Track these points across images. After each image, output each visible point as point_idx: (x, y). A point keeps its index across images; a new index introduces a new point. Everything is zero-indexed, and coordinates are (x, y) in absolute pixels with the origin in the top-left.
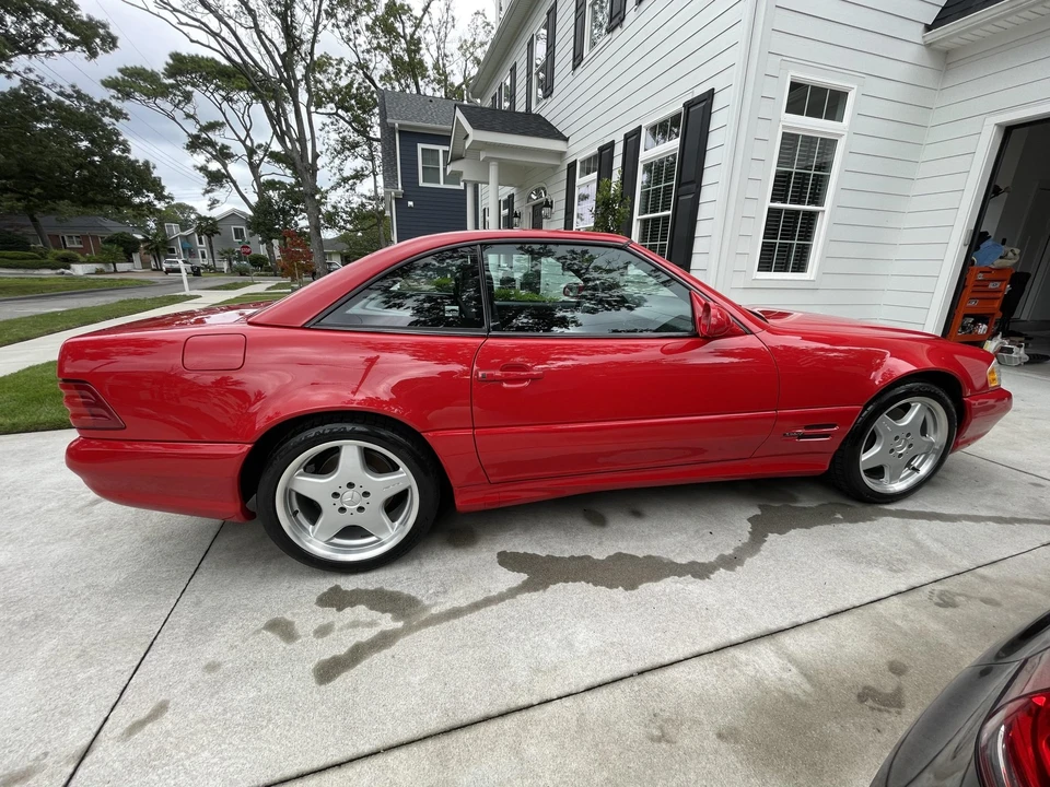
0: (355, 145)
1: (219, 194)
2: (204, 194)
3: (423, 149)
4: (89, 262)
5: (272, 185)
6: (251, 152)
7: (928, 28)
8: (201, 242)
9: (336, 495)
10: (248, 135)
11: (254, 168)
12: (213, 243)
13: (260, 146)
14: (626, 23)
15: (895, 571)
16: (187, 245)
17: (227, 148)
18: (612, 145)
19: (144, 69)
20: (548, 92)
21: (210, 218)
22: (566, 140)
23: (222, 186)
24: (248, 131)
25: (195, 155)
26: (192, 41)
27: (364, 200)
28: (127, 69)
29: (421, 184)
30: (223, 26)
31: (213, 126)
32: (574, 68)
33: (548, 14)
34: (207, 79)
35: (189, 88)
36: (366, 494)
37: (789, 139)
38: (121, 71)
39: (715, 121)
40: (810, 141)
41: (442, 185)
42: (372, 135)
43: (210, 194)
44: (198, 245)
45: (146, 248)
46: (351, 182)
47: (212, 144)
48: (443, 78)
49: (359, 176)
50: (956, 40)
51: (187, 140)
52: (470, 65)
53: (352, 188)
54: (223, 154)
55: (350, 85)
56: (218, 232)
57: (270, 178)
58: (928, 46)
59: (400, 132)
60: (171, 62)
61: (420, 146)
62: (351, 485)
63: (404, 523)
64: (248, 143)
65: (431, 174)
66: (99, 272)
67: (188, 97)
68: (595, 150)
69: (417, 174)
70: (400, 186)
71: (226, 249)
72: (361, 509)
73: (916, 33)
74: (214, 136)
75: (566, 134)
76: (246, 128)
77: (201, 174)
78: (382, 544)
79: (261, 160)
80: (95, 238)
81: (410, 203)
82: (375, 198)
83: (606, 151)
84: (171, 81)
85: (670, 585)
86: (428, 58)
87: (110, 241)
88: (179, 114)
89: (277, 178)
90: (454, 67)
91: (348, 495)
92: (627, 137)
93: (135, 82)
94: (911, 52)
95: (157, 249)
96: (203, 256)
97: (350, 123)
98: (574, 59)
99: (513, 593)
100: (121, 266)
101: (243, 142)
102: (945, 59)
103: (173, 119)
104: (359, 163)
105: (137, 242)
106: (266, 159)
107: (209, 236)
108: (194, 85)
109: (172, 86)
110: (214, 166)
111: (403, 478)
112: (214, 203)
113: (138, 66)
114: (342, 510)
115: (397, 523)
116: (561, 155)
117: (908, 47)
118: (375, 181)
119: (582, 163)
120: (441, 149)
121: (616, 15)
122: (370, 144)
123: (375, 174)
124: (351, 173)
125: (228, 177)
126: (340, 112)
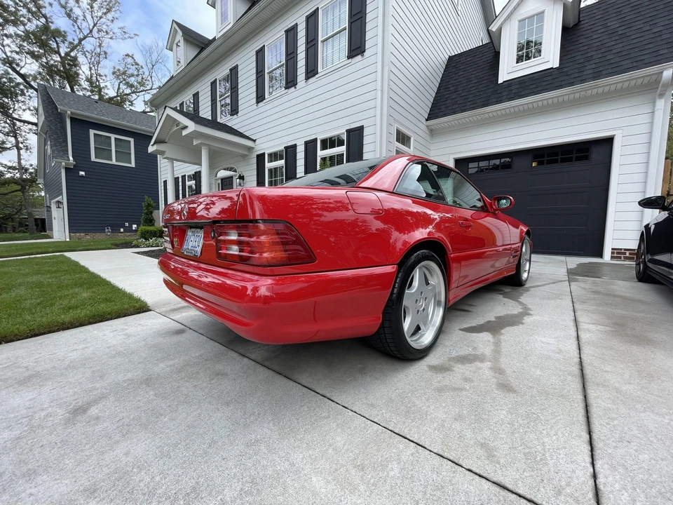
3: (95, 134)
7: (427, 120)
9: (417, 301)
14: (298, 86)
18: (295, 146)
20: (234, 112)
29: (93, 158)
32: (258, 102)
33: (231, 70)
36: (426, 298)
39: (366, 140)
41: (114, 162)
48: (95, 87)
50: (433, 127)
52: (123, 87)
58: (427, 126)
59: (72, 119)
61: (92, 132)
65: (103, 151)
68: (281, 148)
69: (89, 152)
70: (71, 158)
72: (424, 310)
73: (424, 121)
75: (253, 138)
81: (82, 173)
90: (108, 84)
91: (420, 301)
94: (423, 127)
98: (257, 98)
114: (418, 311)
117: (423, 125)
118: (19, 155)
119: (270, 155)
120: (113, 137)
121: (291, 82)
122: (14, 125)
123: (19, 149)
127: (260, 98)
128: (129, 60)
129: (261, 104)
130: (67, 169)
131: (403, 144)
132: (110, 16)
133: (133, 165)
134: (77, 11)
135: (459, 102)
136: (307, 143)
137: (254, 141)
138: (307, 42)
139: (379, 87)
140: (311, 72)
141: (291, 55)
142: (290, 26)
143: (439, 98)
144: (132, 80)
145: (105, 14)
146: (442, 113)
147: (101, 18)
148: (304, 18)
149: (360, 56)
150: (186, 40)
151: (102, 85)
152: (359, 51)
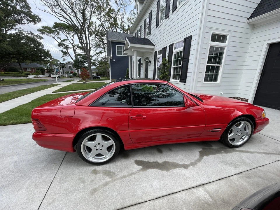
0: (100, 45)
1: (65, 57)
4: (33, 75)
5: (79, 55)
6: (74, 47)
8: (61, 69)
9: (95, 146)
10: (73, 42)
11: (74, 51)
12: (64, 70)
13: (76, 45)
14: (169, 17)
15: (236, 168)
16: (57, 70)
17: (68, 46)
18: (166, 47)
19: (48, 27)
20: (150, 33)
21: (63, 63)
22: (154, 45)
23: (66, 55)
24: (73, 41)
25: (60, 48)
26: (60, 20)
27: (102, 59)
28: (44, 26)
29: (117, 55)
30: (68, 16)
31: (64, 40)
32: (156, 28)
33: (150, 14)
34: (63, 29)
35: (59, 31)
36: (103, 146)
37: (212, 48)
38: (42, 27)
39: (192, 43)
40: (217, 48)
41: (122, 55)
42: (104, 42)
43: (63, 57)
45: (47, 71)
46: (98, 54)
47: (64, 45)
48: (123, 28)
49: (101, 52)
50: (256, 22)
51: (58, 44)
52: (130, 24)
53: (99, 56)
54: (67, 47)
55: (99, 30)
56: (65, 67)
57: (78, 53)
58: (248, 23)
59: (112, 42)
60: (54, 25)
61: (117, 46)
62: (99, 144)
63: (112, 153)
64: (73, 44)
65: (120, 52)
66: (35, 77)
67: (58, 33)
68: (162, 49)
69: (116, 52)
70: (111, 56)
71: (67, 71)
72: (101, 150)
74: (65, 43)
75: (154, 44)
77: (61, 52)
78: (106, 158)
79: (76, 49)
80: (34, 69)
81: (114, 60)
82: (105, 58)
83: (164, 49)
84: (54, 29)
85: (178, 170)
86: (119, 22)
87: (38, 69)
89: (80, 53)
90: (126, 25)
91: (98, 146)
92: (170, 46)
93: (46, 30)
95: (50, 71)
96: (61, 73)
97: (99, 39)
98: (156, 25)
99: (138, 171)
100: (41, 76)
101: (72, 44)
102: (253, 27)
103: (55, 39)
104: (101, 49)
105: (45, 70)
106: (78, 48)
107: (63, 68)
108: (60, 30)
109: (54, 30)
110: (65, 50)
111: (111, 142)
112: (64, 60)
113: (46, 26)
114: (97, 150)
115: (110, 153)
116: (153, 49)
117: (243, 24)
118: (105, 54)
119: (158, 52)
120: (122, 46)
121: (167, 16)
122: (104, 44)
123: (105, 52)
124: (99, 52)
125: (68, 53)
126: (96, 36)
130: (111, 59)
131: (218, 41)
139: (201, 12)
140: (174, 8)
141: (168, 1)
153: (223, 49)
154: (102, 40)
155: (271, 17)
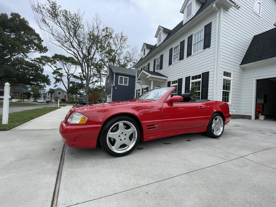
0: (97, 75)
1: (58, 84)
2: (54, 84)
4: (17, 99)
5: (72, 82)
6: (68, 75)
7: (240, 65)
8: (48, 95)
10: (68, 72)
11: (68, 79)
12: (52, 95)
13: (71, 74)
14: (184, 59)
16: (45, 96)
17: (63, 74)
18: (182, 79)
20: (161, 69)
21: (53, 89)
23: (59, 82)
24: (69, 71)
25: (54, 75)
26: (68, 53)
27: (97, 87)
28: (43, 56)
29: (119, 84)
31: (59, 69)
32: (169, 65)
33: (161, 56)
34: (61, 60)
35: (56, 61)
37: (224, 80)
38: (41, 56)
39: (210, 76)
40: (227, 80)
41: (123, 84)
42: (101, 73)
43: (56, 84)
44: (48, 96)
45: (33, 96)
46: (94, 83)
47: (59, 72)
49: (97, 81)
51: (53, 71)
53: (94, 84)
54: (61, 75)
55: (98, 63)
56: (54, 93)
57: (72, 81)
58: (240, 67)
59: (115, 73)
60: (54, 55)
61: (119, 76)
64: (68, 73)
65: (121, 82)
66: (19, 101)
67: (55, 63)
68: (177, 80)
69: (118, 82)
70: (114, 84)
71: (56, 97)
73: (239, 65)
74: (60, 71)
76: (68, 70)
77: (55, 79)
79: (71, 77)
80: (19, 93)
81: (116, 88)
82: (100, 87)
84: (53, 59)
87: (23, 94)
88: (52, 66)
89: (74, 81)
94: (238, 68)
95: (36, 96)
96: (48, 98)
97: (96, 71)
100: (25, 100)
101: (67, 73)
102: (243, 69)
103: (51, 67)
104: (97, 79)
105: (32, 94)
106: (72, 77)
107: (51, 94)
108: (58, 60)
109: (52, 60)
110: (58, 77)
112: (56, 86)
113: (46, 56)
116: (166, 80)
117: (238, 67)
118: (101, 83)
119: (172, 82)
120: (124, 77)
121: (181, 58)
122: (100, 75)
123: (101, 81)
124: (95, 81)
125: (61, 80)
126: (95, 68)
127: (170, 63)
128: (128, 53)
129: (170, 66)
130: (113, 87)
131: (227, 76)
132: (125, 43)
133: (128, 85)
134: (117, 43)
135: (258, 56)
136: (186, 78)
137: (167, 77)
138: (188, 45)
139: (216, 58)
140: (189, 54)
141: (182, 50)
142: (182, 41)
143: (247, 55)
144: (128, 59)
145: (124, 42)
146: (249, 61)
147: (122, 43)
148: (187, 38)
149: (208, 48)
150: (147, 48)
151: (120, 62)
152: (208, 46)
153: (230, 81)
154: (99, 72)
155: (254, 65)
